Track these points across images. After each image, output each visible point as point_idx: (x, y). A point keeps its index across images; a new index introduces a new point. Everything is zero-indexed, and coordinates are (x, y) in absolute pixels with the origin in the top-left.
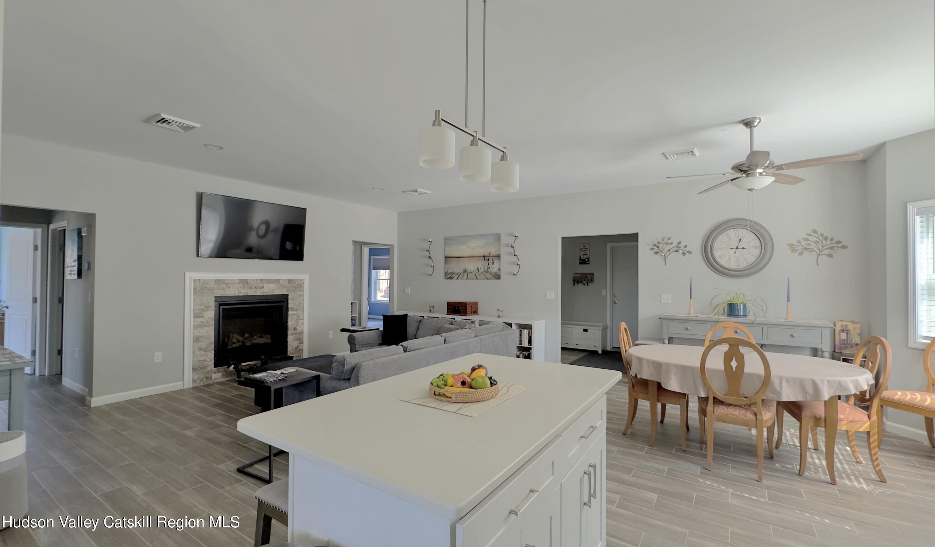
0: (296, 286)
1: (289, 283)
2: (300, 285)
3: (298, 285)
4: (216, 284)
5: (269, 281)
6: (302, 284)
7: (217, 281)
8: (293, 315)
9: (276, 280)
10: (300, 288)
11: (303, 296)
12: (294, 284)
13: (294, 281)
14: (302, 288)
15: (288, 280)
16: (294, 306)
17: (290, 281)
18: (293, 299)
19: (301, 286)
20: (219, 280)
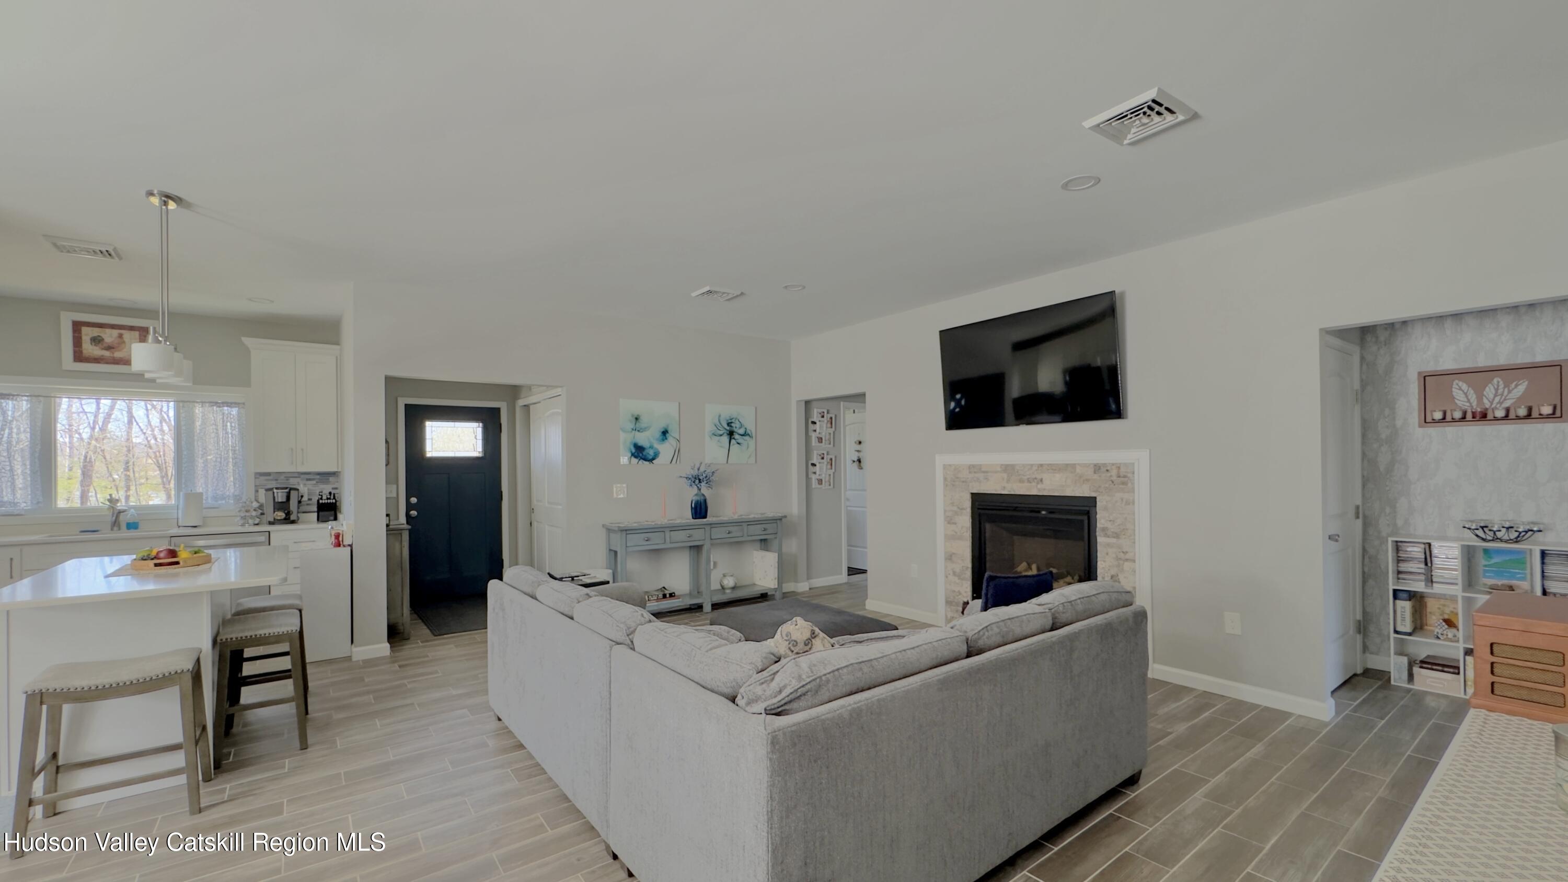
0: (1114, 478)
1: (1095, 473)
2: (1125, 477)
3: (1119, 477)
4: (970, 472)
5: (1055, 468)
6: (1129, 475)
7: (972, 468)
8: (1108, 545)
9: (1067, 465)
10: (1123, 483)
11: (1133, 503)
12: (1109, 474)
13: (1108, 468)
14: (1130, 485)
15: (1092, 466)
16: (1109, 525)
17: (1097, 468)
18: (1105, 509)
19: (1126, 479)
20: (974, 466)
